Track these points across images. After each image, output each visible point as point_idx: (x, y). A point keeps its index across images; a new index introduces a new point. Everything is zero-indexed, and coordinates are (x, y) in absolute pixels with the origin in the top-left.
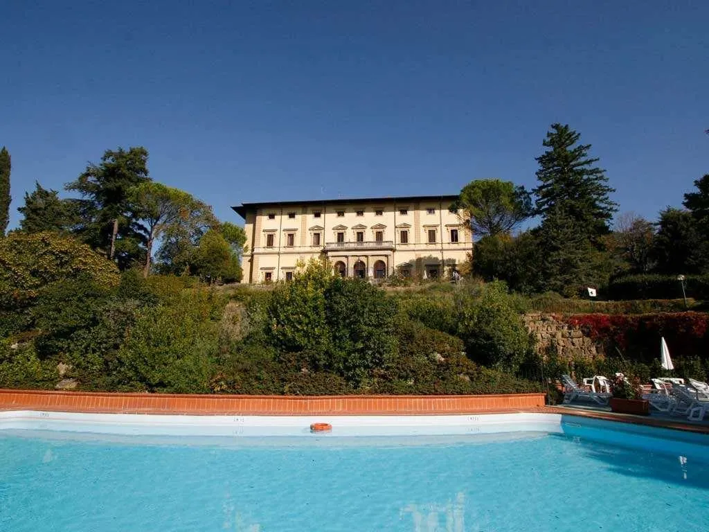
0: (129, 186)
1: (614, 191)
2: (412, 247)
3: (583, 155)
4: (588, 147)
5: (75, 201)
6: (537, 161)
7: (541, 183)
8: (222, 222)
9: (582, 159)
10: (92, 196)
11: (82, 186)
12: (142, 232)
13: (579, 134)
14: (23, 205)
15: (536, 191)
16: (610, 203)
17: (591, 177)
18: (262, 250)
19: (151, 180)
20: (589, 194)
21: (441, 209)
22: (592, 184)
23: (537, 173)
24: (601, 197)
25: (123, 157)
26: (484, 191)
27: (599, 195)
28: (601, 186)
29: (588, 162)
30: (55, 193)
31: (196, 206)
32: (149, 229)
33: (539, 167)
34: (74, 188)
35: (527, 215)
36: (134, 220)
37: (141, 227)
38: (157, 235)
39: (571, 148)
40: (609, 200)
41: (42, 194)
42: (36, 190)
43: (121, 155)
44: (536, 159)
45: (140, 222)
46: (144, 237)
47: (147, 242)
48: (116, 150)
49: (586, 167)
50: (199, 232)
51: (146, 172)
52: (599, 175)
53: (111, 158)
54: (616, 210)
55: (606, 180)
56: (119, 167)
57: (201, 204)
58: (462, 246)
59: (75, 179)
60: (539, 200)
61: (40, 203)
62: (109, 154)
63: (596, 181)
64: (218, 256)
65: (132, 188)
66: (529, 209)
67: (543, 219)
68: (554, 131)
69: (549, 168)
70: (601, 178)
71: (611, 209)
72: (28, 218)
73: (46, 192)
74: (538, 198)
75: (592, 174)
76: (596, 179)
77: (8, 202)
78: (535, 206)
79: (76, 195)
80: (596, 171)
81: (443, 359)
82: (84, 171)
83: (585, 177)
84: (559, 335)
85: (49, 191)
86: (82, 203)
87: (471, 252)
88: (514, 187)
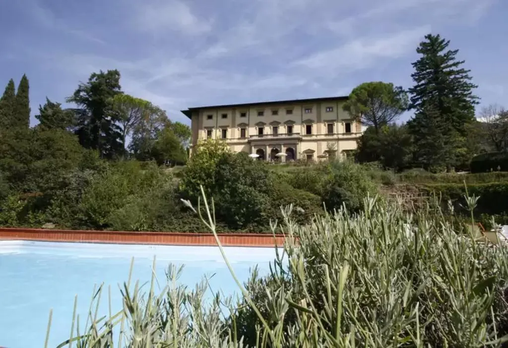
0: (107, 97)
1: (477, 87)
2: (314, 138)
3: (452, 59)
4: (456, 51)
5: (72, 110)
6: (413, 65)
7: (416, 84)
8: (174, 121)
9: (451, 62)
10: (84, 106)
11: (77, 98)
12: (118, 131)
13: (448, 42)
14: (38, 113)
15: (411, 91)
16: (472, 97)
17: (458, 76)
19: (123, 92)
20: (456, 90)
21: (337, 107)
22: (460, 82)
23: (413, 76)
24: (466, 93)
25: (103, 77)
26: (369, 92)
27: (465, 90)
28: (466, 84)
29: (456, 64)
30: (59, 105)
31: (155, 110)
32: (123, 128)
33: (414, 70)
34: (72, 100)
35: (403, 110)
36: (112, 122)
37: (118, 127)
38: (127, 133)
39: (441, 53)
40: (472, 95)
41: (50, 105)
42: (46, 103)
43: (101, 76)
44: (413, 64)
45: (117, 123)
46: (120, 134)
47: (122, 138)
48: (98, 73)
49: (454, 68)
50: (156, 129)
51: (119, 87)
52: (464, 74)
53: (95, 78)
54: (478, 103)
55: (470, 78)
56: (100, 84)
57: (158, 109)
58: (354, 136)
59: (71, 94)
60: (415, 97)
61: (50, 112)
62: (94, 75)
63: (461, 80)
64: (171, 146)
65: (110, 99)
66: (406, 104)
67: (417, 113)
68: (428, 41)
69: (423, 70)
70: (466, 77)
71: (474, 102)
72: (42, 122)
73: (53, 104)
74: (413, 95)
75: (458, 74)
76: (462, 78)
77: (28, 111)
78: (410, 102)
79: (74, 106)
80: (462, 71)
81: (303, 211)
82: (77, 88)
83: (452, 77)
85: (55, 103)
86: (78, 111)
87: (359, 140)
88: (394, 87)
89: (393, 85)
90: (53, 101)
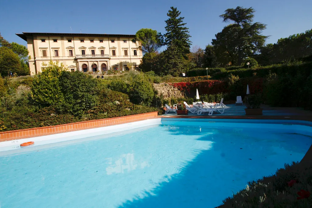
1: (191, 37)
2: (118, 57)
3: (182, 21)
4: (183, 18)
6: (166, 22)
7: (167, 32)
9: (181, 23)
13: (180, 12)
15: (165, 35)
16: (189, 42)
17: (184, 31)
18: (40, 59)
20: (183, 37)
21: (129, 41)
22: (184, 33)
23: (165, 28)
24: (187, 39)
26: (145, 34)
27: (187, 38)
28: (187, 35)
29: (183, 24)
33: (166, 25)
35: (162, 45)
39: (177, 18)
40: (189, 40)
44: (165, 21)
49: (183, 27)
52: (186, 30)
54: (191, 44)
55: (189, 32)
58: (139, 57)
60: (166, 39)
63: (185, 33)
66: (163, 42)
67: (168, 47)
68: (172, 10)
69: (170, 26)
70: (187, 31)
71: (190, 44)
74: (166, 38)
75: (184, 29)
76: (185, 32)
78: (165, 41)
83: (182, 30)
84: (170, 90)
87: (141, 60)
88: (157, 33)
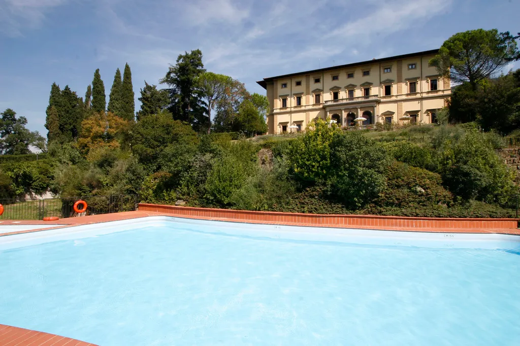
0: (194, 76)
2: (394, 98)
5: (165, 90)
8: (252, 93)
10: (174, 86)
11: (168, 80)
12: (204, 106)
14: (140, 96)
18: (278, 111)
19: (205, 70)
21: (421, 63)
25: (189, 58)
26: (464, 42)
30: (155, 87)
31: (234, 84)
32: (208, 103)
34: (164, 82)
36: (199, 99)
37: (203, 103)
38: (213, 106)
41: (149, 88)
42: (145, 86)
43: (187, 57)
45: (203, 99)
46: (206, 108)
47: (208, 112)
48: (183, 54)
50: (236, 102)
51: (202, 66)
53: (181, 60)
56: (186, 65)
57: (238, 83)
58: (441, 93)
59: (164, 76)
61: (149, 94)
62: (180, 57)
64: (251, 116)
65: (196, 78)
72: (144, 104)
73: (151, 87)
77: (132, 95)
79: (166, 86)
81: (423, 191)
82: (168, 71)
85: (152, 86)
86: (170, 91)
87: (449, 99)
88: (499, 33)
89: (496, 31)
90: (150, 84)
